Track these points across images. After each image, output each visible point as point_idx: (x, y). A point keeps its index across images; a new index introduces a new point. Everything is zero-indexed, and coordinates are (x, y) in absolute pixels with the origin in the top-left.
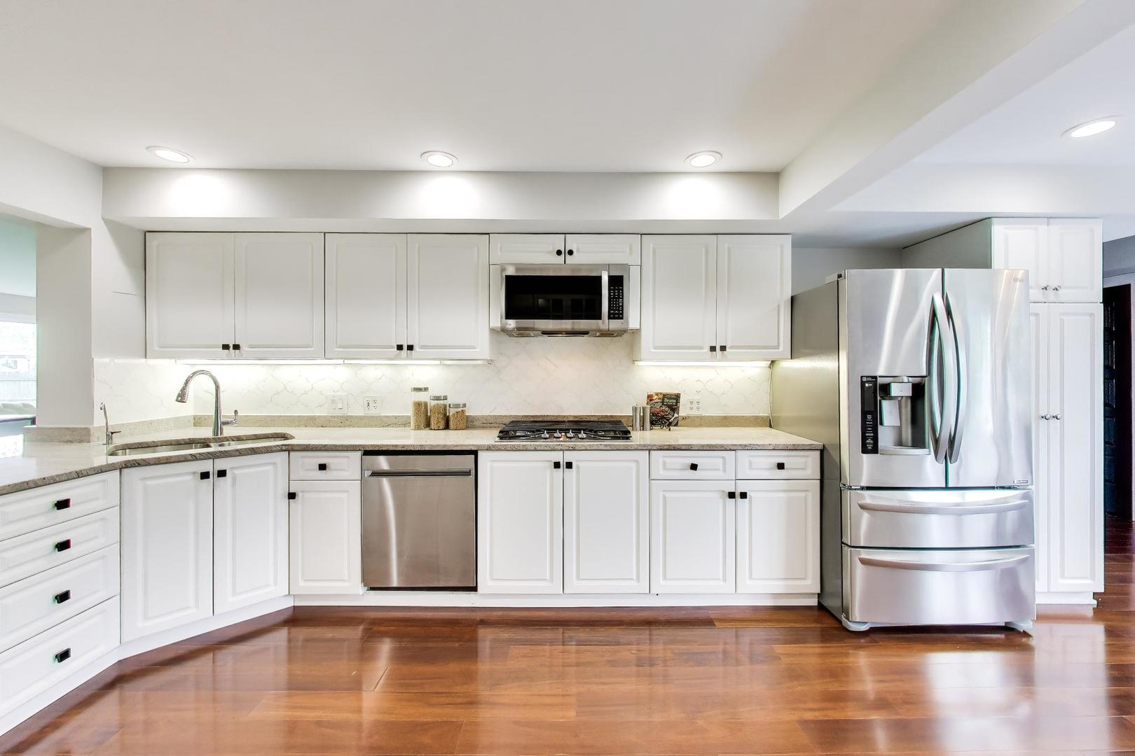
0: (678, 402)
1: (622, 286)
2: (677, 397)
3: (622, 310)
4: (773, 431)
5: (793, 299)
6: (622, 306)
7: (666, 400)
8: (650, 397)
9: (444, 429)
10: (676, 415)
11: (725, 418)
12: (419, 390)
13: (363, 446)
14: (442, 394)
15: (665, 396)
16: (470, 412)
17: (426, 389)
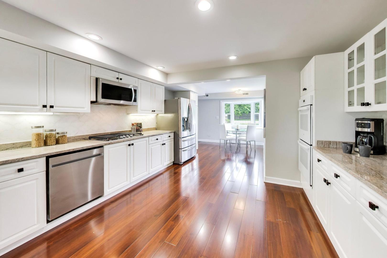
0: (141, 125)
1: (136, 93)
2: (141, 124)
3: (136, 99)
4: (157, 130)
5: (165, 101)
6: (136, 98)
7: (138, 125)
8: (133, 125)
9: (56, 144)
10: (141, 129)
11: (148, 129)
12: (38, 127)
13: (45, 154)
14: (54, 129)
15: (137, 124)
16: (68, 135)
17: (43, 127)
